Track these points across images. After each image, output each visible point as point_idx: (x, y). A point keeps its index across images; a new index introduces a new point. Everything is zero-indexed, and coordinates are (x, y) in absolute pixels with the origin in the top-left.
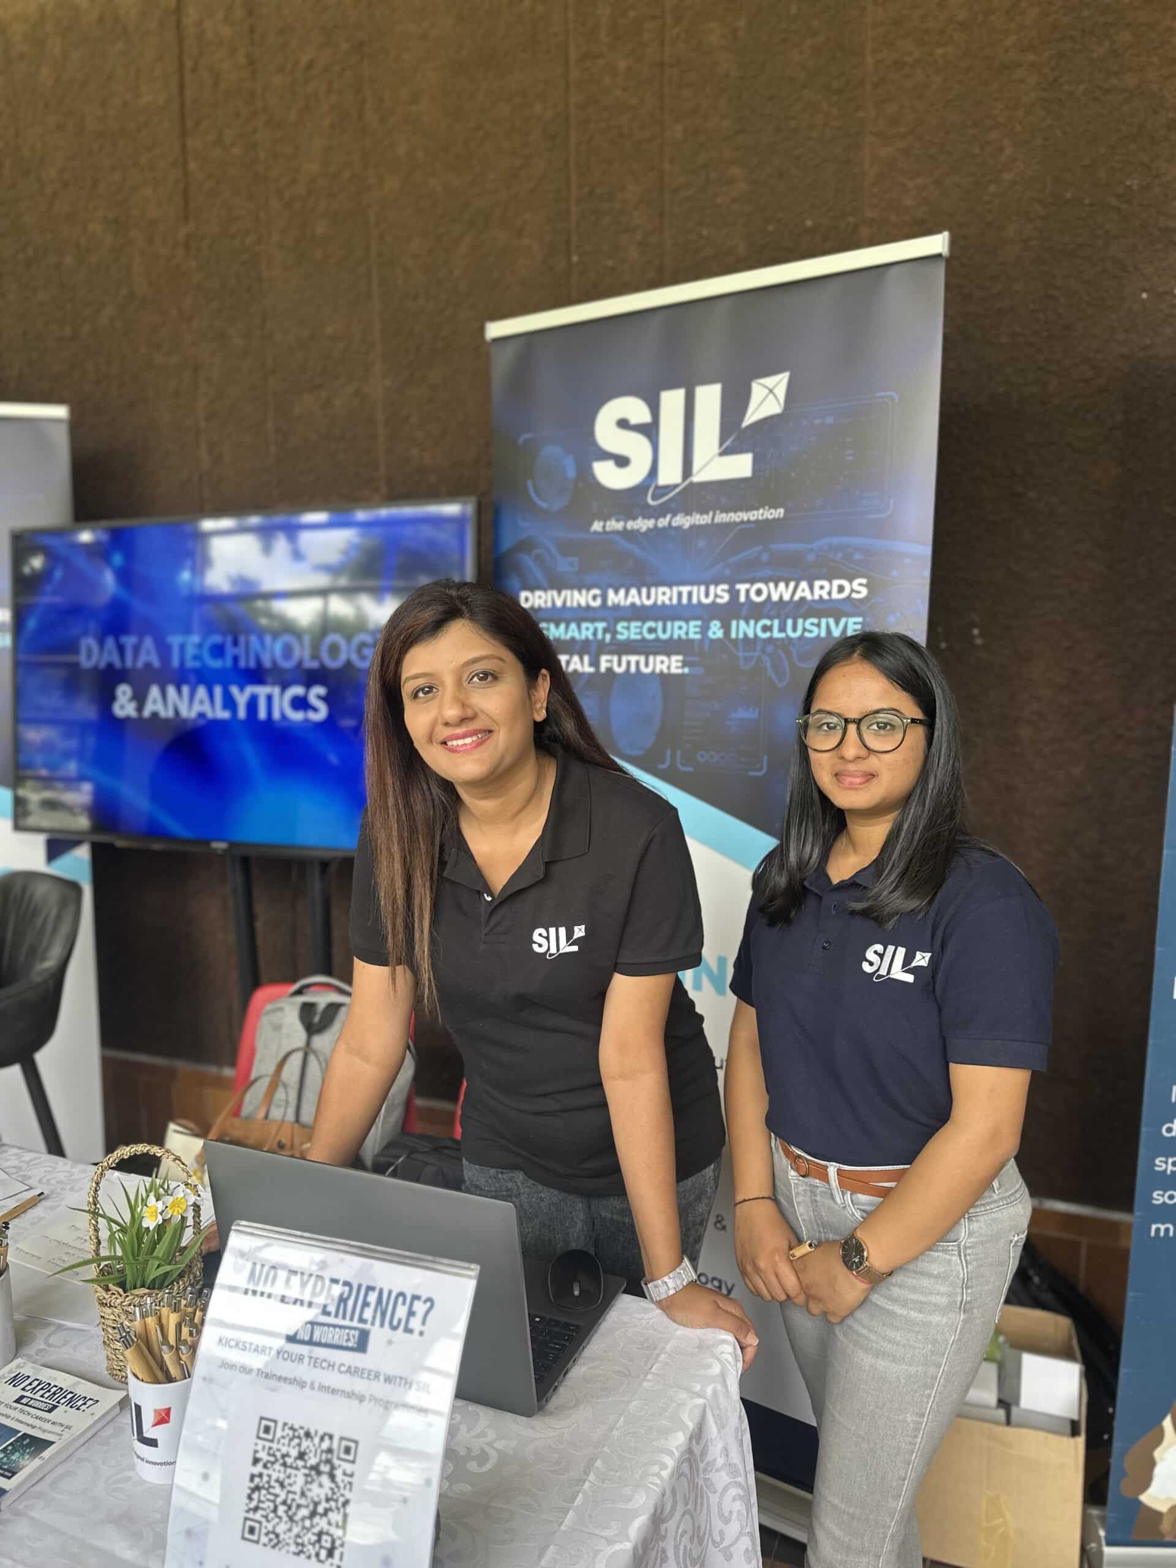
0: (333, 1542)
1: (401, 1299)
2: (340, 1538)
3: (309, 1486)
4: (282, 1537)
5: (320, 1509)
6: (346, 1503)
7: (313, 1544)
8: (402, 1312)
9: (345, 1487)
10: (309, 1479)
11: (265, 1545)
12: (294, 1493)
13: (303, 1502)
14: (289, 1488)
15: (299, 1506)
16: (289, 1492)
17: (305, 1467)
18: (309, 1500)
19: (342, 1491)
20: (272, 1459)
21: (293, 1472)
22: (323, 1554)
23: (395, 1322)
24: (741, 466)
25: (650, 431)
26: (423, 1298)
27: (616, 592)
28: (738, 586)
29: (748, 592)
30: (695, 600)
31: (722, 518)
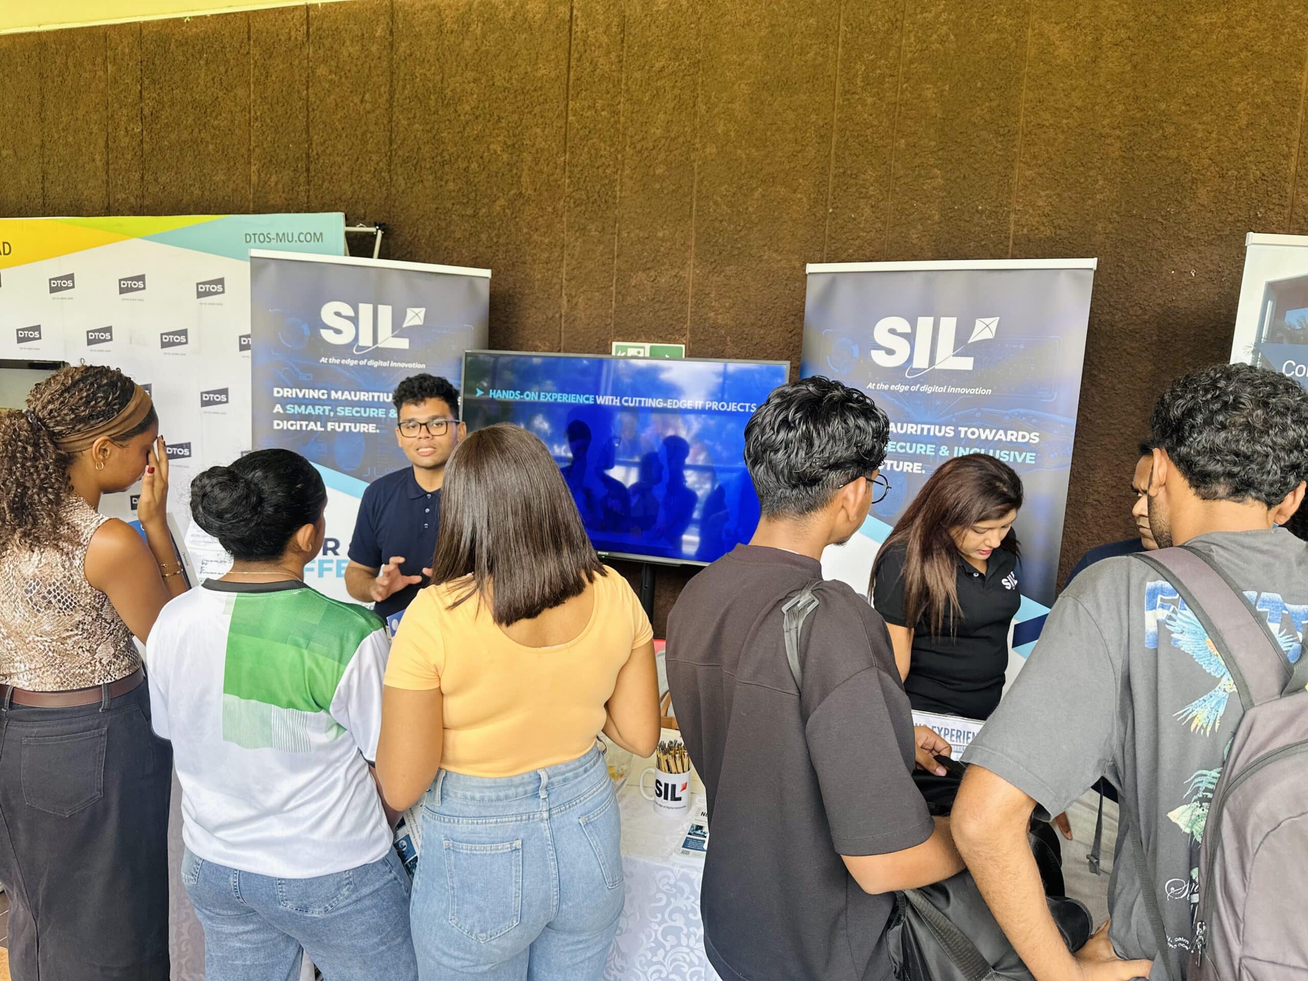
24: (966, 363)
25: (910, 338)
29: (966, 432)
30: (932, 434)
31: (952, 390)
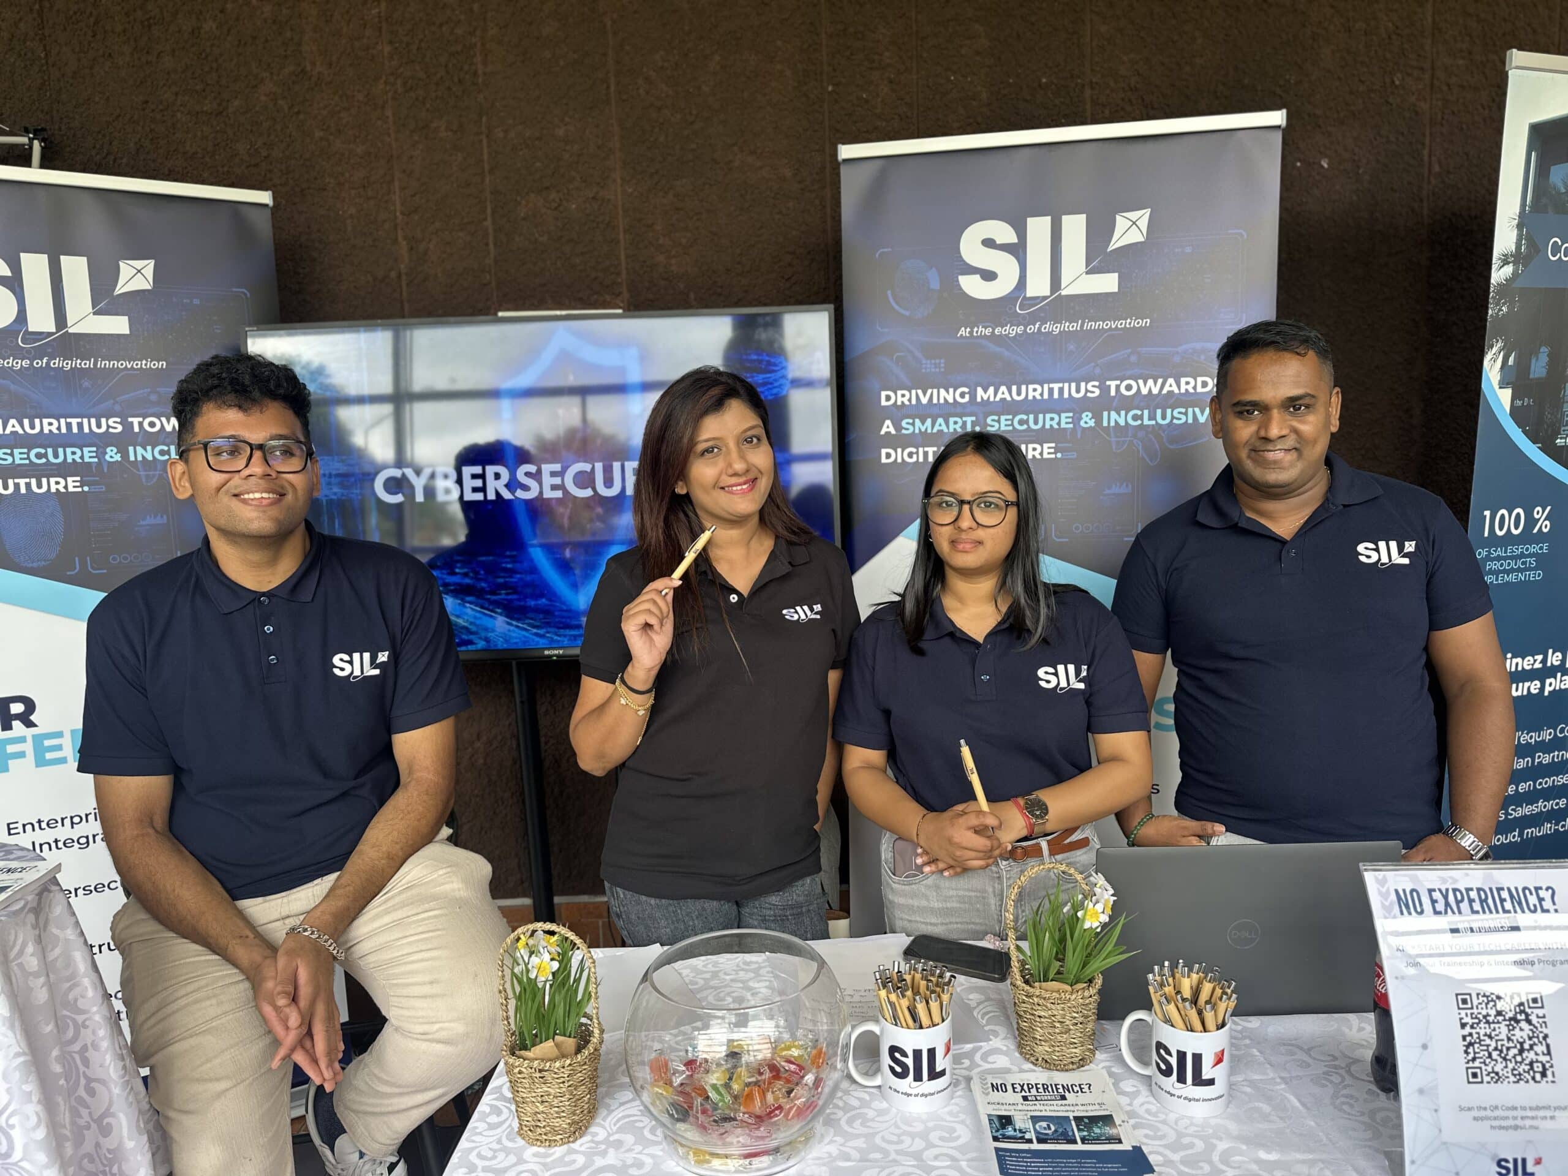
0: (1544, 1066)
1: (1527, 892)
2: (1548, 1062)
3: (1512, 1032)
4: (1500, 1075)
5: (1526, 1046)
6: (1546, 1037)
7: (1528, 1072)
8: (1533, 900)
9: (1541, 1027)
10: (1511, 1028)
11: (1488, 1083)
12: (1502, 1040)
13: (1511, 1044)
14: (1497, 1038)
15: (1508, 1049)
16: (1497, 1041)
17: (1505, 1020)
18: (1515, 1042)
19: (1540, 1029)
20: (1477, 1021)
21: (1497, 1026)
22: (1538, 1077)
23: (1532, 908)
24: (1108, 283)
25: (1018, 250)
26: (1544, 888)
27: (985, 391)
28: (1108, 383)
29: (1118, 387)
30: (1066, 395)
31: (1090, 325)
